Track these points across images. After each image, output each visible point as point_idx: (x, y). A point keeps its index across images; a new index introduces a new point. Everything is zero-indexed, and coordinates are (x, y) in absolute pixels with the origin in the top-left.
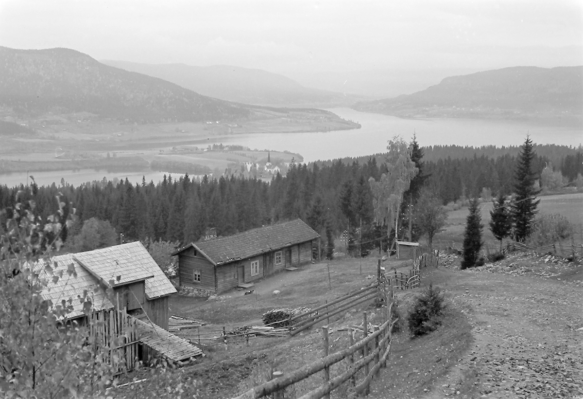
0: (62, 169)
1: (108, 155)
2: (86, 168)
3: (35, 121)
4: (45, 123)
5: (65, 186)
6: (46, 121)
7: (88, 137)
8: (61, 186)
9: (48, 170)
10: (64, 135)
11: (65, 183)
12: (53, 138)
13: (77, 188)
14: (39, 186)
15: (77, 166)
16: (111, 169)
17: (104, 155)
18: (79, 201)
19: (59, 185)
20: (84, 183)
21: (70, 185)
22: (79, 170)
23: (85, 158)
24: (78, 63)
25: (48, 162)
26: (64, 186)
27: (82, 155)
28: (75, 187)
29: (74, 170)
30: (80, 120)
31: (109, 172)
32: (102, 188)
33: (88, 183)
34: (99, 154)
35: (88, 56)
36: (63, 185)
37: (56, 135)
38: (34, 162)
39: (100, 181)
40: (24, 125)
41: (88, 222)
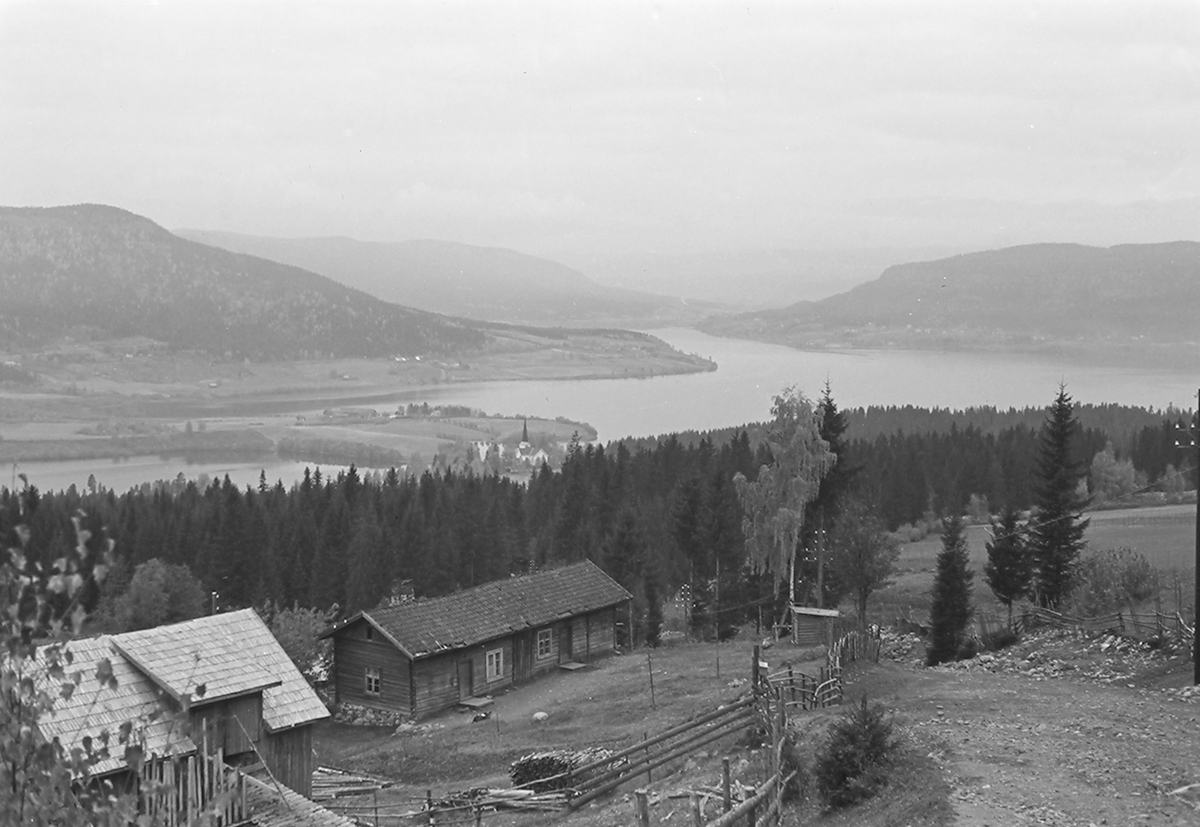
0: (91, 457)
1: (189, 426)
2: (140, 454)
3: (35, 355)
4: (56, 359)
5: (97, 491)
6: (59, 356)
7: (146, 390)
8: (89, 492)
9: (63, 458)
10: (98, 386)
11: (97, 486)
12: (72, 391)
13: (123, 496)
14: (42, 493)
15: (120, 450)
16: (194, 456)
17: (181, 426)
18: (125, 524)
19: (83, 490)
20: (137, 486)
21: (108, 490)
22: (126, 457)
23: (141, 432)
24: (127, 236)
25: (61, 442)
26: (94, 492)
27: (132, 428)
28: (118, 494)
29: (116, 458)
30: (129, 353)
31: (190, 462)
32: (175, 495)
33: (146, 486)
34: (170, 425)
35: (149, 221)
36: (93, 489)
37: (80, 385)
38: (31, 441)
39: (171, 482)
40: (13, 363)
41: (144, 568)
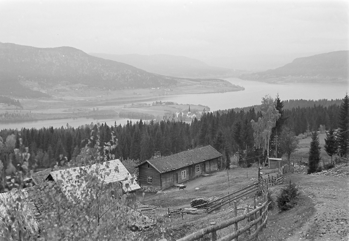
0: (67, 118)
1: (94, 109)
2: (81, 117)
3: (51, 90)
4: (57, 91)
5: (69, 128)
6: (57, 90)
7: (82, 99)
8: (67, 128)
10: (68, 98)
11: (69, 126)
12: (61, 100)
13: (76, 129)
14: (54, 128)
15: (75, 116)
16: (95, 117)
17: (92, 109)
18: (78, 137)
19: (65, 127)
20: (80, 126)
21: (72, 127)
22: (77, 118)
23: (80, 111)
24: (75, 55)
25: (59, 114)
26: (68, 128)
27: (78, 110)
28: (75, 129)
29: (74, 118)
30: (77, 88)
31: (95, 119)
32: (91, 129)
33: (82, 126)
34: (89, 109)
35: (82, 51)
36: (68, 127)
37: (63, 98)
38: (51, 114)
39: (89, 125)
40: (45, 92)
41: (84, 149)
